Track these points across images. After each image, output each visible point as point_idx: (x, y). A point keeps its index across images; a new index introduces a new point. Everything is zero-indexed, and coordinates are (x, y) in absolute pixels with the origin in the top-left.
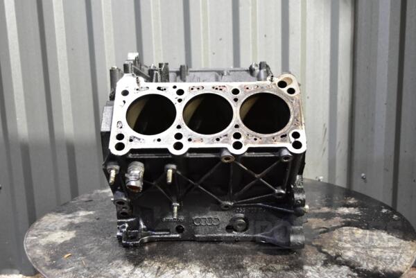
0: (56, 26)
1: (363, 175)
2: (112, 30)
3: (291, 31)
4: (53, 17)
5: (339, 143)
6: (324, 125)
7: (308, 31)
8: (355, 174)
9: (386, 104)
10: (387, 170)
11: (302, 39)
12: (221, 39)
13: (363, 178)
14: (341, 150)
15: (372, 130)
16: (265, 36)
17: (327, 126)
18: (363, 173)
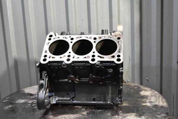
0: (9, 16)
1: (147, 78)
2: (34, 17)
3: (113, 16)
4: (7, 12)
5: (136, 65)
6: (129, 57)
7: (121, 16)
8: (144, 78)
9: (156, 47)
10: (158, 76)
11: (118, 19)
12: (82, 20)
13: (147, 80)
14: (137, 68)
15: (150, 58)
16: (102, 18)
17: (131, 57)
18: (147, 77)
